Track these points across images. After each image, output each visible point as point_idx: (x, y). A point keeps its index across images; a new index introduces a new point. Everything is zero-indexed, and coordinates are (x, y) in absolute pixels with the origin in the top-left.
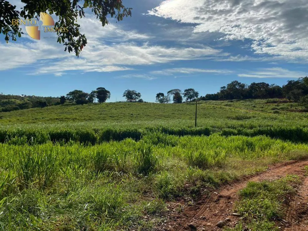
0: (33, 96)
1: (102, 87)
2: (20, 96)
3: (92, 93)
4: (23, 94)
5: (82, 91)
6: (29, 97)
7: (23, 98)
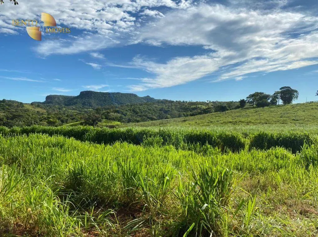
0: (216, 101)
1: (287, 86)
2: (206, 103)
3: (275, 94)
4: (208, 100)
5: (263, 93)
6: (213, 102)
7: (208, 103)
